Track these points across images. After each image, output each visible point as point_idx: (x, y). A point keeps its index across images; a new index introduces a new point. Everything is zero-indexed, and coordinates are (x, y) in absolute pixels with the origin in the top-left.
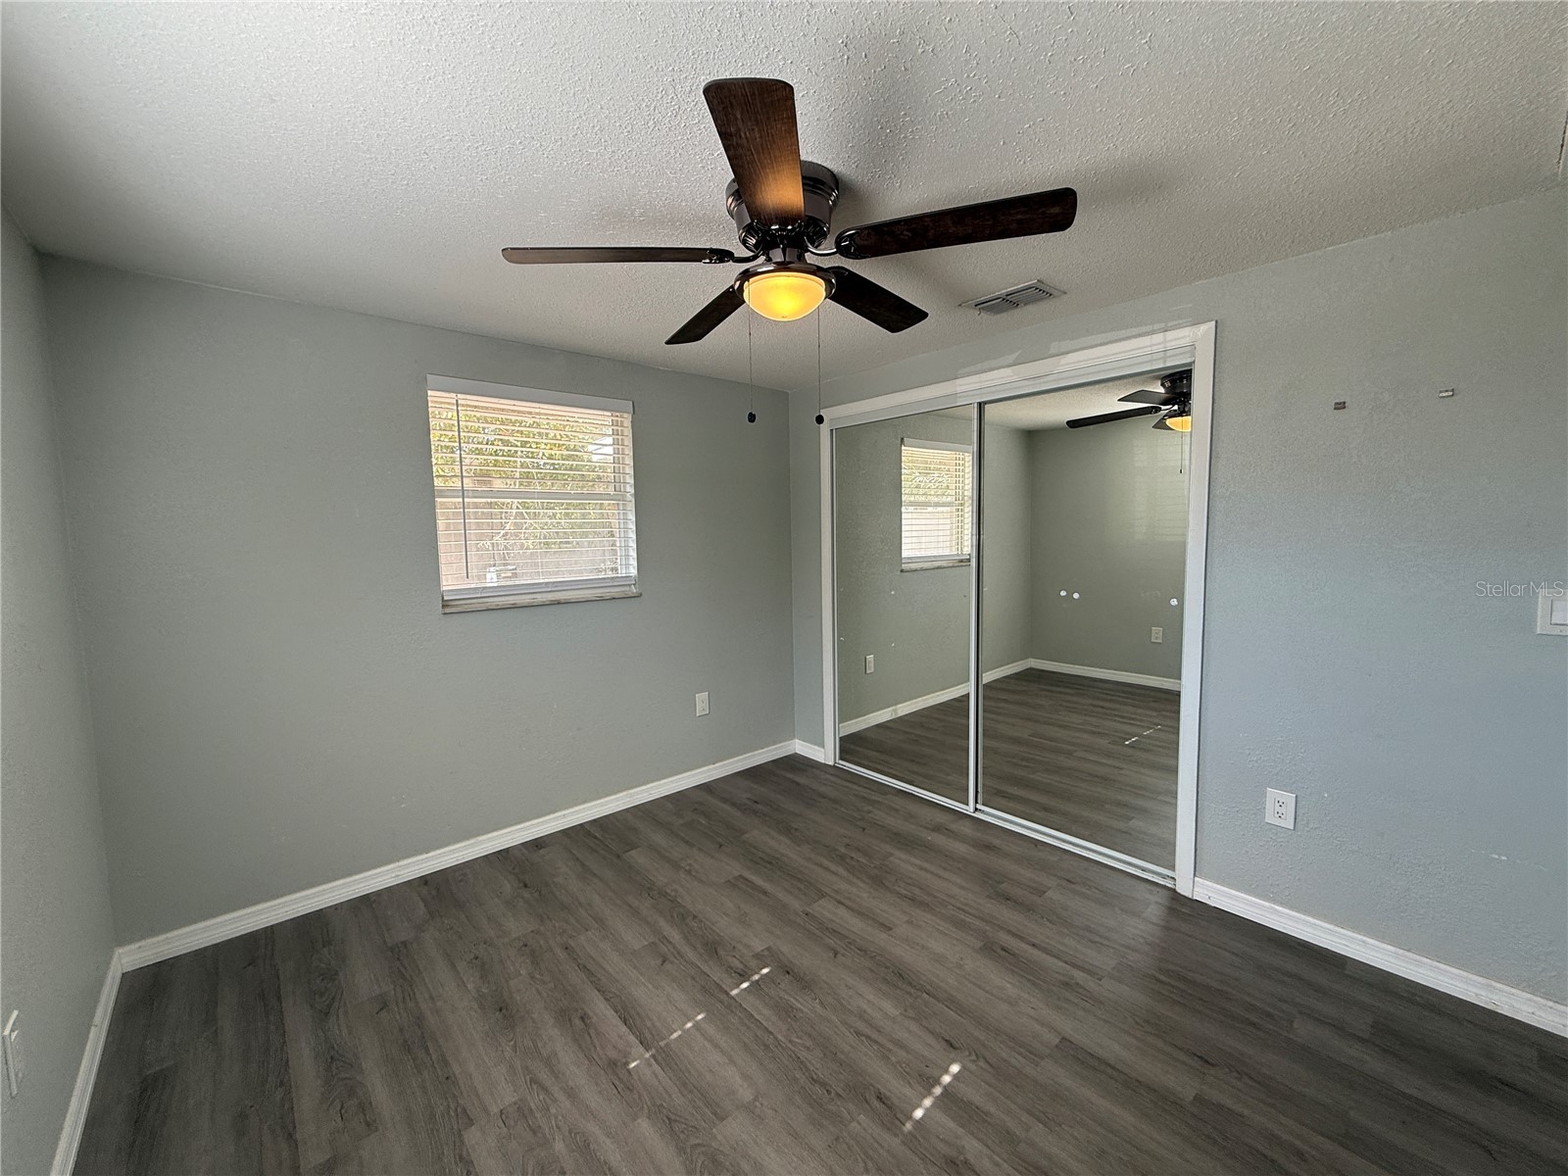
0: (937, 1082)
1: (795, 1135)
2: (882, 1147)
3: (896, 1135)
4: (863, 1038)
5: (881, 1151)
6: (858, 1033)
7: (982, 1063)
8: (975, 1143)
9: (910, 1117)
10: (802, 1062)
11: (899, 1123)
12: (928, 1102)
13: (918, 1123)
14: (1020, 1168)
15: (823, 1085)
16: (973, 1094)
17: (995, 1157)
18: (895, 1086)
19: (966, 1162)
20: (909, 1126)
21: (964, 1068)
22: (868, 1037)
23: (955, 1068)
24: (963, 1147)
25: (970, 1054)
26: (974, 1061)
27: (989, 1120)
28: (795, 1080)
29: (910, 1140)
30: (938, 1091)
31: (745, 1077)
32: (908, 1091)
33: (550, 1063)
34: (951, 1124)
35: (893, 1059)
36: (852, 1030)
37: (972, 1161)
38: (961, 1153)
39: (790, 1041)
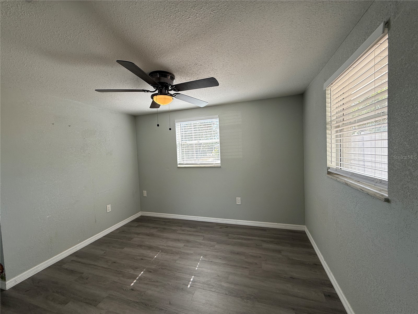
0: (137, 280)
2: (150, 265)
10: (169, 270)
12: (140, 275)
13: (142, 271)
15: (163, 269)
16: (129, 281)
17: (128, 272)
18: (148, 275)
20: (144, 270)
22: (155, 282)
26: (128, 288)
28: (169, 267)
30: (137, 278)
32: (145, 275)
33: (217, 252)
35: (148, 280)
36: (159, 282)
39: (173, 273)
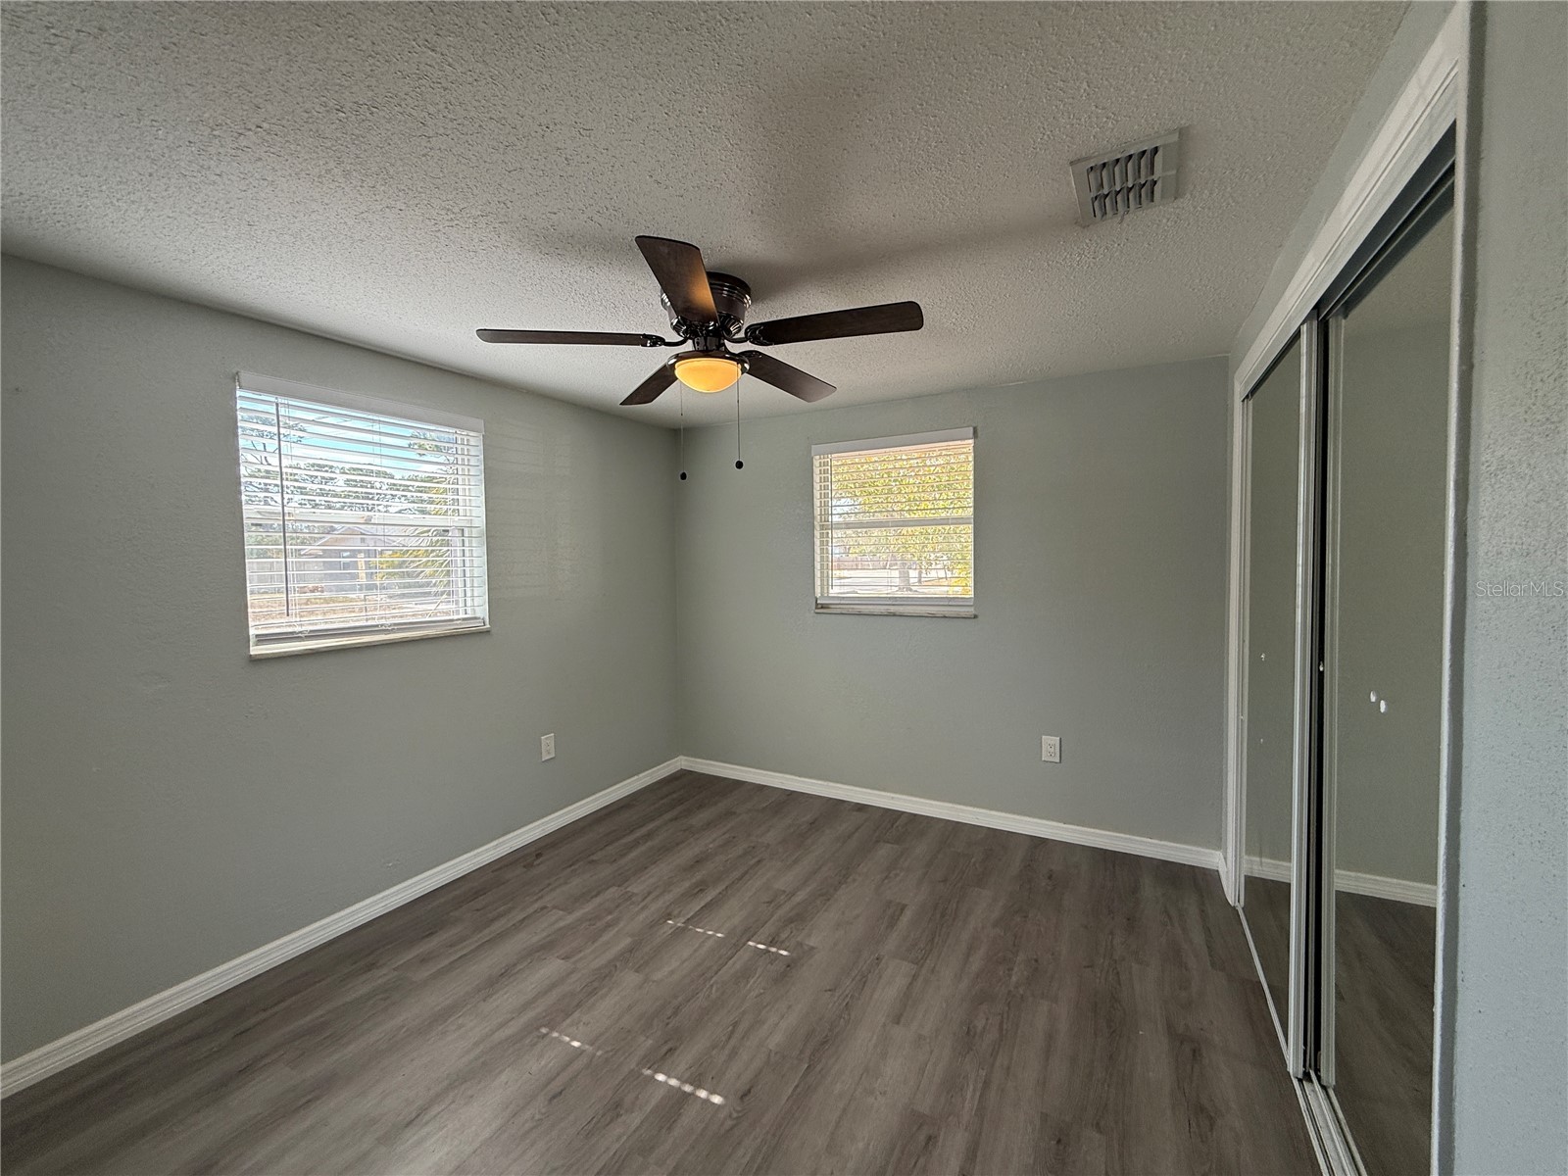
0: (699, 1086)
1: (630, 1007)
2: (626, 1058)
3: (637, 1065)
4: (731, 1028)
5: (622, 1058)
6: (735, 1025)
7: (729, 1123)
8: (637, 1121)
9: (656, 1071)
10: (694, 997)
11: (648, 1066)
12: (673, 1082)
13: (652, 1078)
14: (616, 1158)
15: (675, 1013)
16: (688, 1117)
17: (625, 1137)
18: (685, 1058)
19: (618, 1115)
20: (649, 1072)
21: (718, 1107)
22: (732, 1032)
23: (717, 1099)
24: (632, 1112)
25: (738, 1112)
26: (730, 1116)
27: (664, 1130)
28: (676, 998)
29: (635, 1075)
30: (688, 1088)
31: (672, 972)
32: (682, 1067)
34: (653, 1102)
35: (714, 1052)
36: (737, 1020)
37: (619, 1120)
38: (627, 1111)
39: (712, 986)
